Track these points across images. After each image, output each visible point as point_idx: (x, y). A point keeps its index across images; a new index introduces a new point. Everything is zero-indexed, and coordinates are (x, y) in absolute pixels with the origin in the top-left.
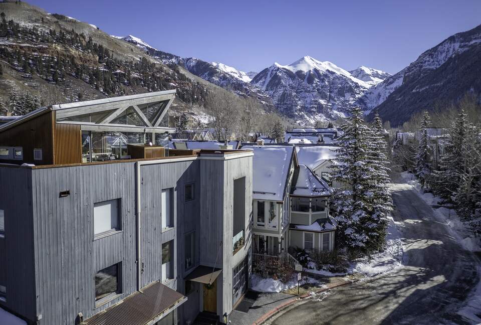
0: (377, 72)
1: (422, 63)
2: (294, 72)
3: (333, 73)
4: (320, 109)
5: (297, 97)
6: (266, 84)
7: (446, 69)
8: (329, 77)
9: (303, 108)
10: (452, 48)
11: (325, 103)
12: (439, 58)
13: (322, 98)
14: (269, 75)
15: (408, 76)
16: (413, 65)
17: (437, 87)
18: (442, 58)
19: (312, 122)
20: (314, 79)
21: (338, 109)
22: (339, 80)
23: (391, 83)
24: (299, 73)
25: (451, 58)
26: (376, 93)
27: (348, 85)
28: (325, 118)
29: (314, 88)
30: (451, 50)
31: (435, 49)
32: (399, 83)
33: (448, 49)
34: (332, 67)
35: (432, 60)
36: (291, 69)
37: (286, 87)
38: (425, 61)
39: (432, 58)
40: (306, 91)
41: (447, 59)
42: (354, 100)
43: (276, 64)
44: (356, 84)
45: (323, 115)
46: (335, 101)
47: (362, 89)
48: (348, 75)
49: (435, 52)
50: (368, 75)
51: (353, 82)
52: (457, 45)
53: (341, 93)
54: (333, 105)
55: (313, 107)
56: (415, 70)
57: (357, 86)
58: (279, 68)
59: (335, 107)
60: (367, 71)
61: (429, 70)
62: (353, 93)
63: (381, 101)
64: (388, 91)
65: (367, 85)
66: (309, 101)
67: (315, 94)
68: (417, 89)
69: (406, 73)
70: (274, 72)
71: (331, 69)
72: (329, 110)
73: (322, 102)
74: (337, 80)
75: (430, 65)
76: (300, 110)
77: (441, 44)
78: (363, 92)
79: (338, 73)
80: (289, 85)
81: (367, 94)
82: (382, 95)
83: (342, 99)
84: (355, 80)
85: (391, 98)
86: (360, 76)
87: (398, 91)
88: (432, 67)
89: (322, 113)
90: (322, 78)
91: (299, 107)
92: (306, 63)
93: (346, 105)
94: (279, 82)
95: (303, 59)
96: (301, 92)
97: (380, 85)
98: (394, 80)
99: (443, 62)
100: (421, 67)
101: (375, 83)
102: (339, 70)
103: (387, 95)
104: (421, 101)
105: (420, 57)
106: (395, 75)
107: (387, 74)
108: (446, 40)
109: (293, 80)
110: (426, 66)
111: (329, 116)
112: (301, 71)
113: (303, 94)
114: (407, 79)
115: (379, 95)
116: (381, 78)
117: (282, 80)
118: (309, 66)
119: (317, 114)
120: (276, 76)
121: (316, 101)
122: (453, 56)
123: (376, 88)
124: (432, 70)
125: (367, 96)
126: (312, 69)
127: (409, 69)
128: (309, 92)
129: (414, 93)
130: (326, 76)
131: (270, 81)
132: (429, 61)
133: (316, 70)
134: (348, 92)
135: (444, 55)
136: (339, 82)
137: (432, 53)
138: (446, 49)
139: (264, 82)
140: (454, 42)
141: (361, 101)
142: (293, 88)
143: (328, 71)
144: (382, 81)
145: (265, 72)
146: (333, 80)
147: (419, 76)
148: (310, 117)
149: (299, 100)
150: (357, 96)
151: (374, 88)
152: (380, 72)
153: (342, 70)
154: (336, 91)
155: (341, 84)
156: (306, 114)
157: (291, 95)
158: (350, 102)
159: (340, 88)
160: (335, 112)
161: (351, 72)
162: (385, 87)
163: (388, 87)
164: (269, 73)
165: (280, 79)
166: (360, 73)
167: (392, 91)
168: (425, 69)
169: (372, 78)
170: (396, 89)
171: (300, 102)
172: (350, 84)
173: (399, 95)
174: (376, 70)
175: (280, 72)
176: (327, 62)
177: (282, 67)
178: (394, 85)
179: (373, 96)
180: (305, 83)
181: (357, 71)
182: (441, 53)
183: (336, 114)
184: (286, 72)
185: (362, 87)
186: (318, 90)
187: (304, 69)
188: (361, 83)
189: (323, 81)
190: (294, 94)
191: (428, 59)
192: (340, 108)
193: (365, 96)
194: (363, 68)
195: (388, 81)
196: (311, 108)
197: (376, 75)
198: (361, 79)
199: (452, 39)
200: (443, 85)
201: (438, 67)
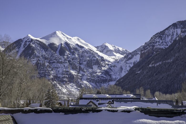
0: (118, 48)
1: (153, 43)
2: (47, 44)
3: (82, 47)
4: (71, 79)
5: (50, 67)
6: (19, 54)
7: (173, 48)
8: (79, 51)
9: (56, 78)
10: (176, 32)
11: (76, 74)
12: (167, 40)
13: (73, 69)
14: (22, 46)
15: (144, 53)
16: (147, 45)
17: (168, 63)
18: (169, 40)
19: (64, 91)
20: (65, 52)
21: (87, 80)
22: (87, 53)
23: (130, 58)
24: (52, 45)
25: (175, 40)
26: (119, 66)
27: (95, 59)
28: (75, 87)
29: (65, 60)
30: (175, 34)
31: (163, 33)
32: (137, 58)
33: (172, 33)
34: (81, 42)
35: (161, 41)
36: (44, 41)
37: (39, 57)
38: (156, 42)
39: (161, 39)
40: (58, 62)
41: (172, 41)
42: (100, 72)
43: (29, 35)
44: (102, 57)
45: (74, 85)
46: (84, 72)
47: (107, 62)
48: (95, 49)
49: (163, 35)
50: (111, 51)
51: (99, 56)
52: (179, 31)
53: (90, 65)
54: (83, 75)
55: (64, 77)
56: (149, 48)
57: (103, 59)
58: (32, 40)
59: (85, 77)
60: (111, 47)
61: (160, 49)
62: (100, 66)
63: (123, 74)
64: (128, 65)
65: (111, 59)
66: (61, 71)
67: (66, 65)
68: (153, 64)
69: (142, 51)
70: (28, 43)
71: (79, 44)
72: (79, 80)
73: (73, 72)
74: (86, 54)
75: (160, 45)
76: (53, 80)
77: (167, 29)
78: (108, 65)
79: (87, 48)
80: (42, 56)
81: (111, 67)
82: (124, 68)
83: (90, 70)
84: (101, 54)
85: (132, 71)
86: (105, 51)
87: (137, 65)
88: (162, 47)
89: (73, 82)
90: (72, 51)
91: (51, 77)
92: (58, 37)
93: (94, 76)
94: (33, 53)
95: (55, 33)
96: (54, 62)
97: (121, 60)
98: (133, 56)
99: (170, 43)
100: (153, 46)
101: (117, 58)
102: (87, 45)
103: (128, 69)
104: (156, 74)
105: (152, 38)
106: (133, 52)
107: (126, 50)
108: (170, 26)
109: (46, 51)
110: (157, 46)
111: (79, 85)
112: (53, 44)
113: (55, 65)
114: (143, 56)
115: (121, 68)
116: (122, 54)
117: (35, 51)
118: (60, 39)
119: (68, 84)
120: (29, 47)
121: (68, 71)
122: (178, 39)
123: (118, 62)
124: (162, 49)
125: (112, 68)
126: (63, 43)
127: (144, 47)
128: (61, 63)
129: (150, 68)
130: (76, 49)
131: (24, 51)
132: (159, 42)
133: (66, 43)
134: (96, 65)
135: (170, 37)
136: (87, 55)
137: (161, 35)
138: (171, 33)
139: (18, 51)
140: (177, 28)
141: (106, 73)
142: (46, 58)
143: (77, 45)
144: (122, 56)
145: (18, 43)
146: (82, 53)
147: (152, 54)
148: (62, 86)
149: (52, 70)
150: (103, 68)
151: (117, 61)
152: (121, 49)
153: (90, 45)
154: (85, 63)
155: (89, 57)
156: (59, 83)
157: (44, 65)
158: (98, 74)
159: (89, 61)
160: (85, 82)
161: (97, 47)
162: (125, 62)
163: (128, 62)
164: (23, 44)
165: (33, 49)
166: (105, 49)
167: (132, 65)
168: (156, 48)
169: (115, 54)
170: (134, 63)
171: (52, 72)
172: (97, 57)
173: (138, 69)
174: (118, 47)
175: (34, 43)
176: (76, 38)
177: (36, 39)
178: (133, 61)
179: (117, 69)
180: (57, 55)
181: (102, 46)
182: (168, 36)
183: (86, 84)
184: (39, 44)
185: (107, 60)
186: (69, 61)
187: (56, 42)
188: (105, 57)
189: (73, 53)
190: (47, 64)
191: (158, 40)
192: (89, 79)
193: (110, 69)
194: (107, 45)
195: (128, 56)
196: (63, 77)
197: (118, 51)
198: (106, 54)
199: (175, 25)
200: (173, 62)
201: (166, 47)
